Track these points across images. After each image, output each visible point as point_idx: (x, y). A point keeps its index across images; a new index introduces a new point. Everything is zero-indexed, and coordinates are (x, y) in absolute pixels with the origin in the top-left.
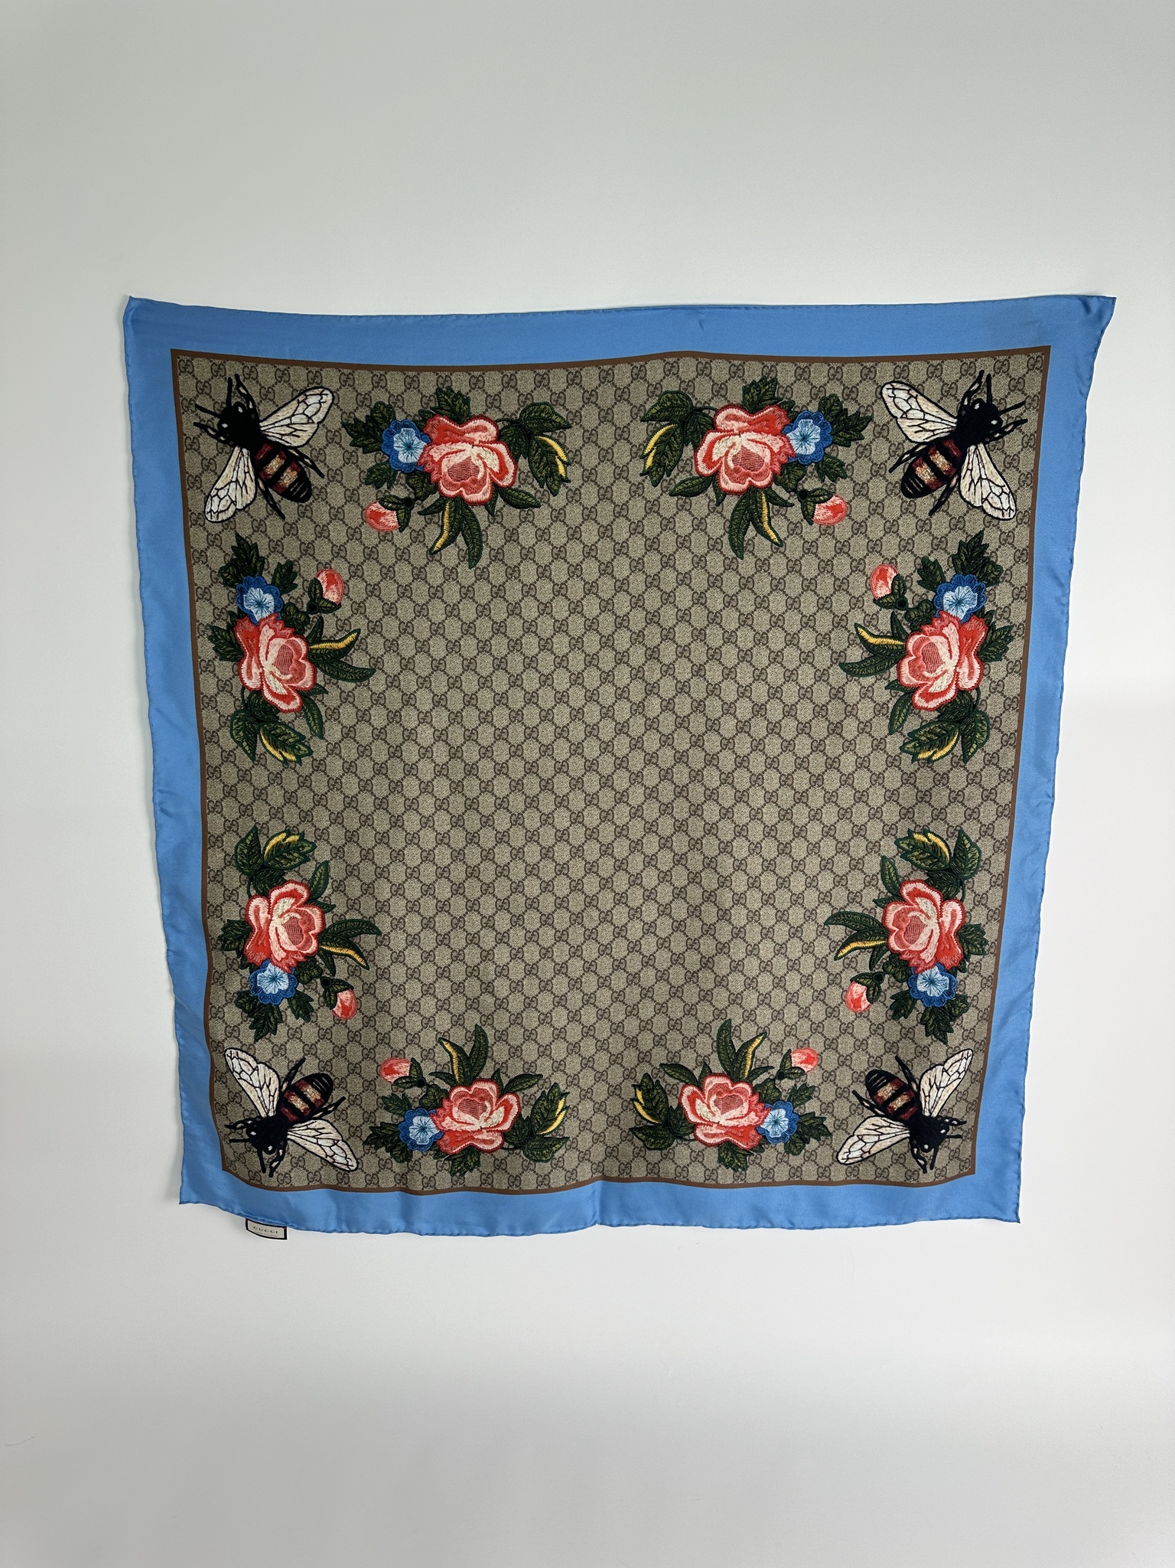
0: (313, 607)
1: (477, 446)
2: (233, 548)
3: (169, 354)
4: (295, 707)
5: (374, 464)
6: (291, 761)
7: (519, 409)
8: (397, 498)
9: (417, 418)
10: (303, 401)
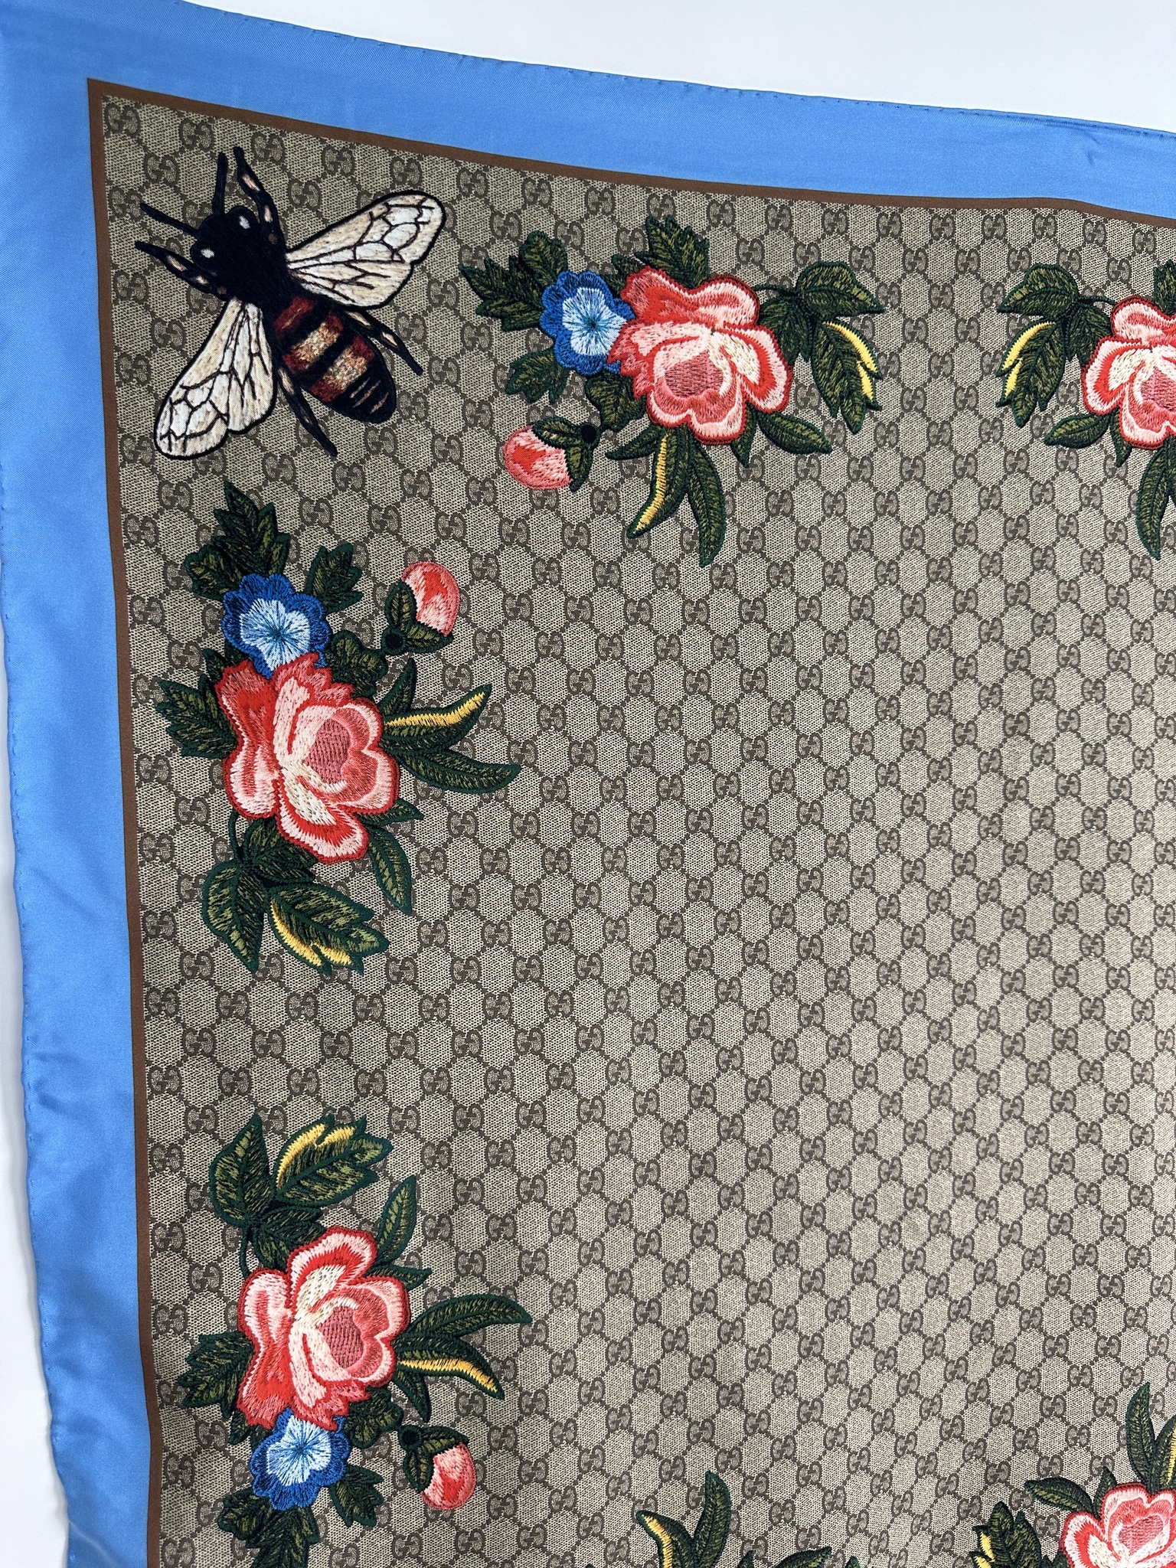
0: (394, 641)
1: (720, 331)
2: (218, 513)
3: (83, 89)
4: (351, 850)
5: (524, 352)
6: (340, 966)
7: (795, 270)
8: (566, 422)
9: (608, 270)
10: (382, 217)
